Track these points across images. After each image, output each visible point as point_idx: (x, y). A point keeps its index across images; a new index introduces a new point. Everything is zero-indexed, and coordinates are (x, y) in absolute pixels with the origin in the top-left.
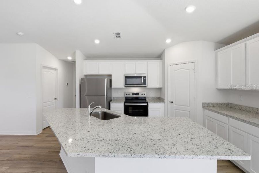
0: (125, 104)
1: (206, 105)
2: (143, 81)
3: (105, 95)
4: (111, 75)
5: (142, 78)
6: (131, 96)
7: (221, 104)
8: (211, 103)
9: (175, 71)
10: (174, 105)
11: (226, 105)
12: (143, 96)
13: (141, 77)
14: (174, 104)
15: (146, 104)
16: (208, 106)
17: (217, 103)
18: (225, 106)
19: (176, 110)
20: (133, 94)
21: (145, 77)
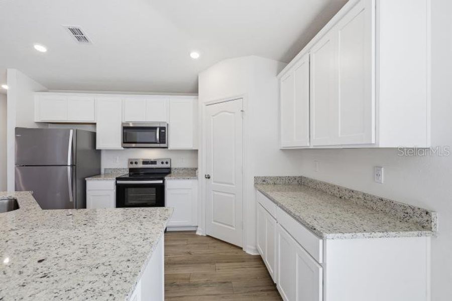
0: (116, 182)
1: (260, 181)
2: (158, 137)
3: (69, 164)
4: (95, 124)
5: (158, 130)
6: (140, 165)
7: (289, 178)
8: (270, 177)
9: (213, 116)
10: (213, 183)
11: (298, 181)
12: (165, 166)
13: (155, 128)
14: (212, 181)
15: (161, 182)
16: (264, 183)
17: (280, 177)
18: (296, 183)
19: (216, 193)
20: (145, 163)
21: (164, 128)
